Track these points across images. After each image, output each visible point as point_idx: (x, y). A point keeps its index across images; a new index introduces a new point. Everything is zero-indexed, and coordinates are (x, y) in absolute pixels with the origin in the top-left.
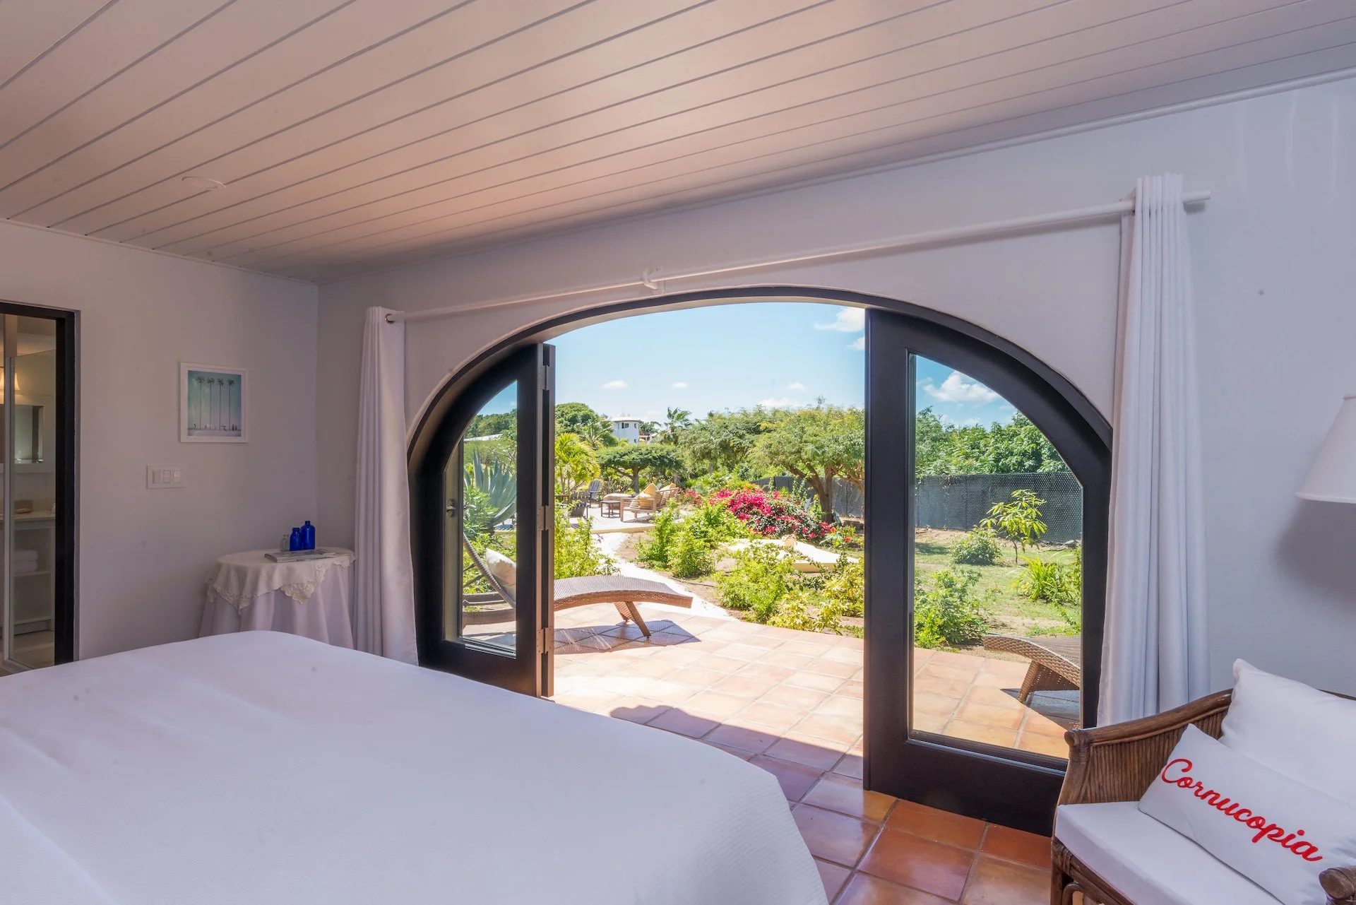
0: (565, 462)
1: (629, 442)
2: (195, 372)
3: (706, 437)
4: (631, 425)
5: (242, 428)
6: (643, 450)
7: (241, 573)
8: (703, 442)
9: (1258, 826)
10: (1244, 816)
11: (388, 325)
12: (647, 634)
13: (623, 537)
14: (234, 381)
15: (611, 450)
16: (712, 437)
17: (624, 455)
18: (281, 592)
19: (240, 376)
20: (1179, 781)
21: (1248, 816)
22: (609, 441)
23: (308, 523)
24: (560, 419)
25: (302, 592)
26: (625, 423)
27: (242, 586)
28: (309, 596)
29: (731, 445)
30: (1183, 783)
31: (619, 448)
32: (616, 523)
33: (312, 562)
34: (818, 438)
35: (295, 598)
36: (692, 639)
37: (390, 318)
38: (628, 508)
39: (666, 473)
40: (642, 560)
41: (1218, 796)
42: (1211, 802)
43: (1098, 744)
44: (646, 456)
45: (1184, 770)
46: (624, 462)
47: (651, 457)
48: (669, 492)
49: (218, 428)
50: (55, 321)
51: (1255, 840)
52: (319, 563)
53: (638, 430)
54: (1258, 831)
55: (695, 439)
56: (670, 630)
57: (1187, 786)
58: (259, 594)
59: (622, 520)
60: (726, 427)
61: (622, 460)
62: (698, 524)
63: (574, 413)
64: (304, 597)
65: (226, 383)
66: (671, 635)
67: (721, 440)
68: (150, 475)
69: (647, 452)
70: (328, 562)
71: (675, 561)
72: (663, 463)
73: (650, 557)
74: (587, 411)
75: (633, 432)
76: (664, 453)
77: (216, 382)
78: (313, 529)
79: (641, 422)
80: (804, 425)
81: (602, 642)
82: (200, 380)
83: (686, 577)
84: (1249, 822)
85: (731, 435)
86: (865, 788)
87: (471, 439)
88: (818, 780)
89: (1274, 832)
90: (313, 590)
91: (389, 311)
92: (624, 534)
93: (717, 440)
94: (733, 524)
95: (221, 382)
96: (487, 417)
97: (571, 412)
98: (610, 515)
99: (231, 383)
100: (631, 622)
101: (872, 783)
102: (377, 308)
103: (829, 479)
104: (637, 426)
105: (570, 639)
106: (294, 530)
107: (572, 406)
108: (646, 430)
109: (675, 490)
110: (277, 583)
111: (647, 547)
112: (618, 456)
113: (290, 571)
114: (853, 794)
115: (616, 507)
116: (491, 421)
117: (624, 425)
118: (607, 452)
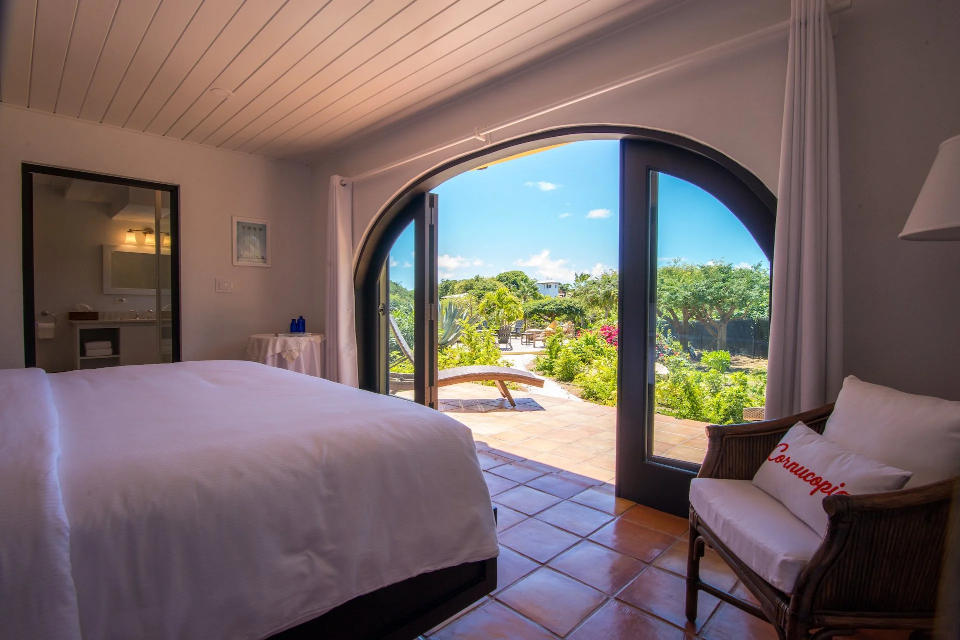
0: (500, 308)
1: (551, 297)
2: (241, 222)
3: (595, 289)
4: (553, 286)
5: (267, 259)
6: (558, 302)
7: (260, 341)
8: (592, 293)
9: (817, 484)
10: (809, 478)
11: (342, 187)
12: (513, 405)
13: (534, 357)
14: (262, 228)
15: (537, 302)
16: (599, 289)
17: (545, 306)
18: (280, 355)
19: (265, 225)
20: (776, 459)
21: (812, 477)
22: (535, 296)
23: (301, 317)
24: (506, 282)
25: (292, 356)
26: (549, 284)
27: (260, 349)
28: (296, 358)
29: (612, 294)
30: (778, 460)
31: (542, 301)
32: (530, 348)
33: (298, 338)
34: (673, 287)
35: (287, 359)
36: (541, 409)
37: (343, 183)
38: (539, 338)
39: (575, 320)
40: (538, 370)
41: (797, 465)
42: (791, 471)
43: (729, 436)
44: (560, 307)
45: (782, 451)
46: (545, 310)
47: (563, 307)
48: (567, 327)
49: (254, 257)
50: (169, 193)
51: (812, 493)
52: (302, 339)
53: (557, 290)
54: (816, 487)
55: (588, 290)
56: (531, 404)
57: (781, 461)
58: (268, 355)
59: (534, 347)
60: (609, 282)
61: (543, 309)
62: (580, 347)
63: (515, 278)
64: (293, 359)
65: (258, 230)
66: (530, 405)
67: (605, 290)
68: (217, 284)
69: (560, 304)
70: (307, 338)
71: (557, 369)
72: (571, 312)
73: (545, 368)
74: (523, 277)
75: (554, 291)
76: (572, 304)
77: (252, 229)
78: (304, 321)
79: (559, 284)
80: (663, 278)
81: (480, 407)
82: (244, 227)
83: (565, 381)
84: (811, 481)
85: (613, 287)
86: (616, 496)
87: (450, 296)
88: (587, 489)
89: (826, 486)
90: (298, 355)
91: (342, 178)
92: (534, 355)
93: (602, 291)
94: (606, 348)
95: (255, 229)
96: (460, 281)
97: (513, 277)
98: (528, 343)
99: (261, 229)
100: (506, 398)
101: (621, 493)
102: (335, 176)
103: (686, 321)
104: (557, 286)
105: (461, 404)
106: (293, 321)
107: (513, 273)
108: (563, 290)
109: (572, 326)
110: (278, 350)
111: (542, 360)
112: (541, 306)
113: (285, 342)
114: (610, 500)
115: (531, 339)
116: (462, 284)
117: (549, 286)
118: (532, 304)
